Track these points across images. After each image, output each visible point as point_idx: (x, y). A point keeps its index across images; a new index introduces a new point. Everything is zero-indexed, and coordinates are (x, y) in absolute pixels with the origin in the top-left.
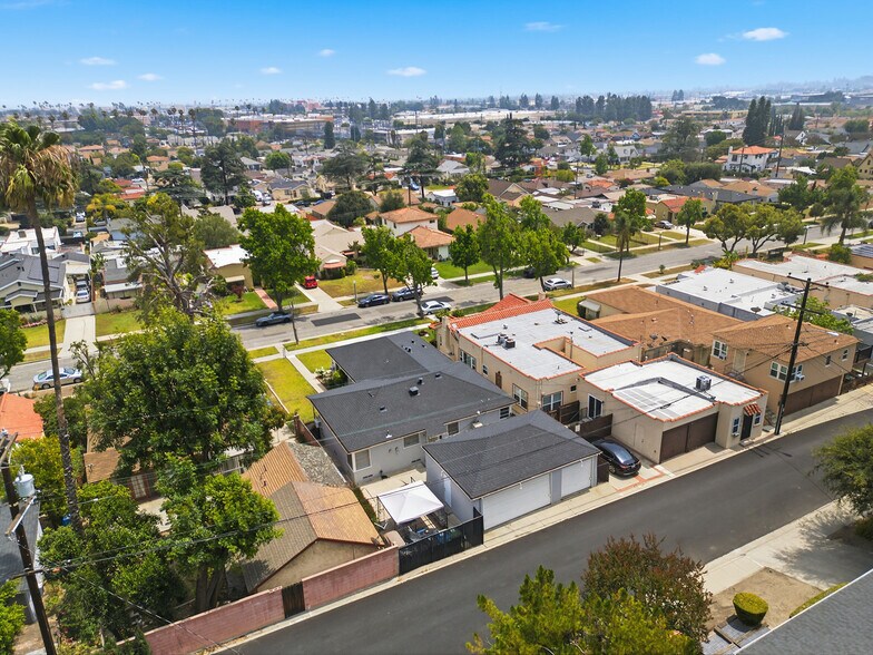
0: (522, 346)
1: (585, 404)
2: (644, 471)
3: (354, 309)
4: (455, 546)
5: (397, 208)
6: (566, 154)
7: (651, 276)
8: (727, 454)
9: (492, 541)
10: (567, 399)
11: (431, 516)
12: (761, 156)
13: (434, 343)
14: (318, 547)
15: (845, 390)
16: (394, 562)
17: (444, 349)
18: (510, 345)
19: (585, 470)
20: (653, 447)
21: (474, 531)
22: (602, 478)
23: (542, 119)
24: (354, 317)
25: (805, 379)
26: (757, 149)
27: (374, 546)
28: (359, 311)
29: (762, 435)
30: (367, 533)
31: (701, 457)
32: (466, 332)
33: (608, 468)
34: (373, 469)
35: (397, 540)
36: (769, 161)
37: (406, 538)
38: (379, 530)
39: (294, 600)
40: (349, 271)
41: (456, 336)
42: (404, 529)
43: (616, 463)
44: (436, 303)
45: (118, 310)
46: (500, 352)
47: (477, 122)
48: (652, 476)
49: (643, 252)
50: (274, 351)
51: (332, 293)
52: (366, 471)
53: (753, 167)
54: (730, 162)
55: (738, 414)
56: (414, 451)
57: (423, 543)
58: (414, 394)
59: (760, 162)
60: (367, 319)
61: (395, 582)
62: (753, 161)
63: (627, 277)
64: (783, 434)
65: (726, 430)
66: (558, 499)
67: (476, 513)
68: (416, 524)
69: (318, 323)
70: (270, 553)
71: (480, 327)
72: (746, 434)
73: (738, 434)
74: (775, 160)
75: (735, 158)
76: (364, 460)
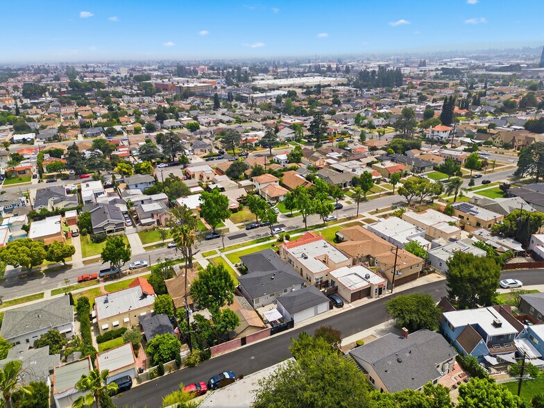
0: (311, 258)
1: (330, 282)
2: (346, 305)
3: (244, 230)
4: (285, 328)
5: (260, 174)
6: (348, 120)
7: (372, 213)
8: (373, 300)
9: (296, 327)
10: (324, 280)
11: (279, 320)
12: (446, 131)
13: (278, 252)
14: (249, 328)
15: (420, 276)
16: (269, 332)
17: (282, 256)
18: (306, 258)
19: (326, 305)
20: (349, 298)
21: (291, 324)
22: (331, 308)
23: (339, 85)
24: (244, 235)
25: (401, 275)
26: (445, 128)
27: (264, 328)
28: (247, 232)
29: (386, 293)
30: (261, 324)
31: (365, 301)
32: (290, 251)
33: (333, 304)
34: (260, 304)
35: (270, 326)
36: (450, 134)
37: (272, 326)
38: (265, 324)
39: (244, 341)
40: (240, 209)
41: (287, 253)
42: (271, 323)
43: (336, 303)
44: (278, 229)
45: (146, 231)
46: (302, 261)
47: (301, 87)
48: (348, 307)
49: (372, 198)
50: (215, 253)
51: (235, 221)
52: (258, 305)
53: (442, 137)
54: (431, 133)
55: (377, 287)
56: (273, 298)
57: (277, 327)
58: (272, 279)
59: (445, 135)
60: (250, 236)
61: (269, 337)
62: (442, 134)
63: (362, 214)
64: (393, 292)
65: (373, 292)
66: (316, 314)
67: (292, 319)
68: (275, 322)
69: (231, 238)
70: (237, 329)
71: (296, 248)
72: (380, 293)
73: (377, 293)
74: (453, 134)
75: (433, 132)
76: (257, 301)
